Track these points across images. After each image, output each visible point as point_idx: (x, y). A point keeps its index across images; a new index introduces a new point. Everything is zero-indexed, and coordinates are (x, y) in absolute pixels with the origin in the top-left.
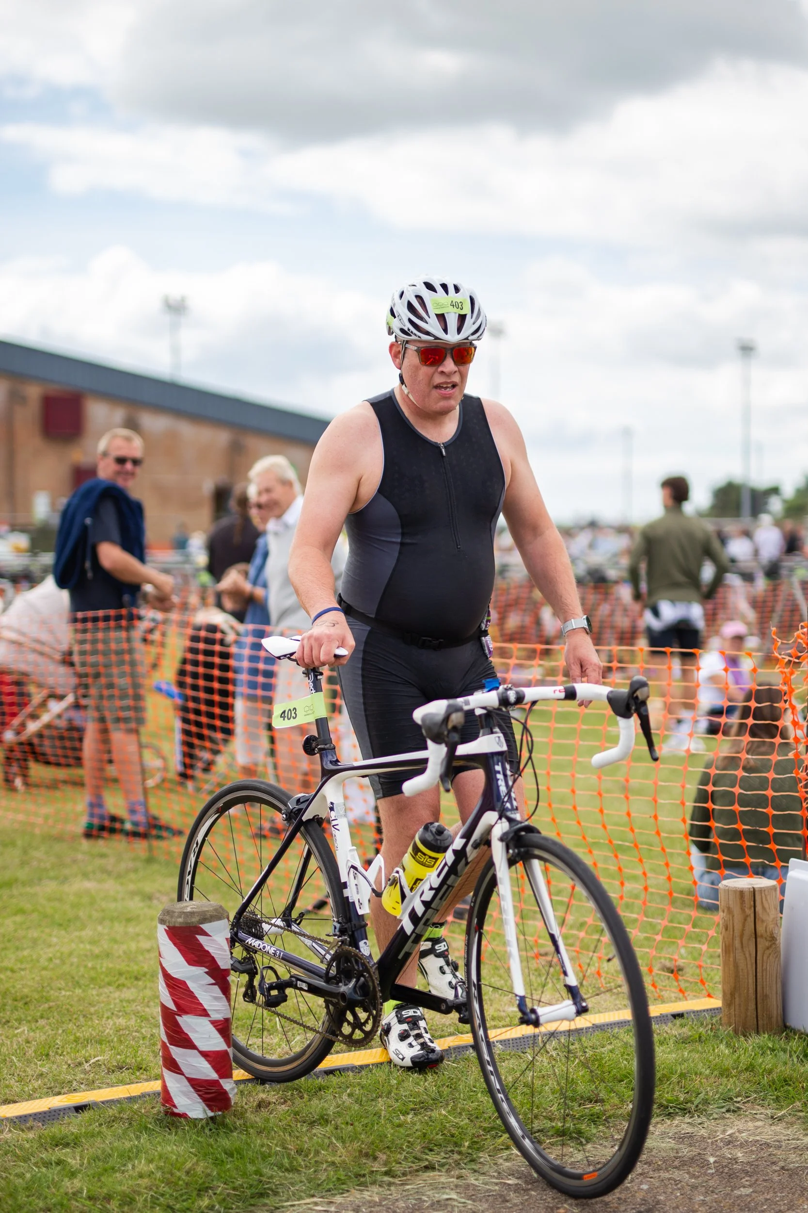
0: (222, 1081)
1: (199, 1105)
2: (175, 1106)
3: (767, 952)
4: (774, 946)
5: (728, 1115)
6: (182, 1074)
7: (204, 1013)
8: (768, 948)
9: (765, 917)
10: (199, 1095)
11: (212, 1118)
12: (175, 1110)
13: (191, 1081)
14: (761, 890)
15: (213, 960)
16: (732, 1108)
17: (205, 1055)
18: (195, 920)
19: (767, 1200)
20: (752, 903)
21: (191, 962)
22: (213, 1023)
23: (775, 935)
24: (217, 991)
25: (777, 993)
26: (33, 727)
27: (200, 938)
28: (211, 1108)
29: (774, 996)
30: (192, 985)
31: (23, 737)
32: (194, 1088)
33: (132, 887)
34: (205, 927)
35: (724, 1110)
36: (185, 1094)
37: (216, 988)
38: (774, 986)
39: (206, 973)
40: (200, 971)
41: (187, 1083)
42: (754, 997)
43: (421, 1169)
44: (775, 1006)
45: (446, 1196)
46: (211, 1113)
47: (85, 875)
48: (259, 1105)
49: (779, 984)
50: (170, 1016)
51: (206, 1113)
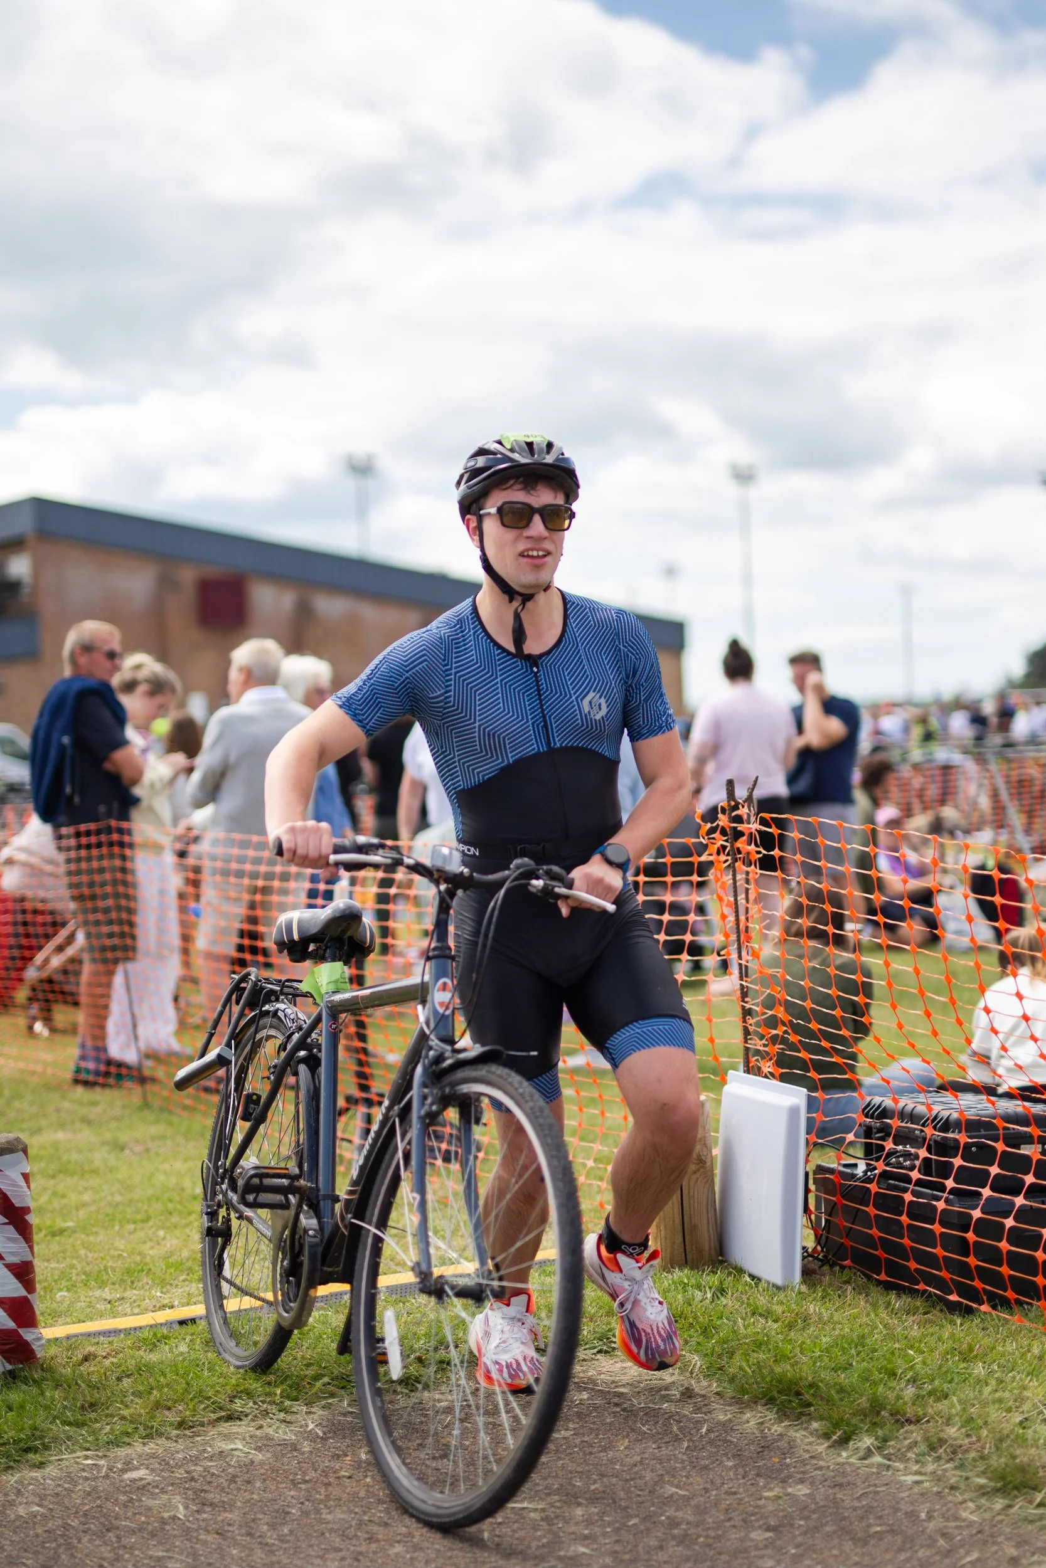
0: (20, 1331)
3: (694, 1177)
4: (702, 1170)
5: (599, 1356)
8: (695, 1172)
11: (11, 1372)
15: (6, 1198)
16: (605, 1348)
19: (583, 1442)
22: (11, 1267)
23: (703, 1158)
24: (11, 1231)
25: (709, 1224)
26: (56, 962)
28: (10, 1361)
29: (706, 1227)
31: (45, 974)
33: (108, 1136)
35: (595, 1351)
37: (11, 1228)
38: (705, 1215)
42: (680, 1228)
43: (219, 1419)
44: (706, 1238)
45: (232, 1446)
46: (9, 1367)
47: (62, 1125)
48: (86, 1359)
49: (711, 1213)
51: (4, 1366)
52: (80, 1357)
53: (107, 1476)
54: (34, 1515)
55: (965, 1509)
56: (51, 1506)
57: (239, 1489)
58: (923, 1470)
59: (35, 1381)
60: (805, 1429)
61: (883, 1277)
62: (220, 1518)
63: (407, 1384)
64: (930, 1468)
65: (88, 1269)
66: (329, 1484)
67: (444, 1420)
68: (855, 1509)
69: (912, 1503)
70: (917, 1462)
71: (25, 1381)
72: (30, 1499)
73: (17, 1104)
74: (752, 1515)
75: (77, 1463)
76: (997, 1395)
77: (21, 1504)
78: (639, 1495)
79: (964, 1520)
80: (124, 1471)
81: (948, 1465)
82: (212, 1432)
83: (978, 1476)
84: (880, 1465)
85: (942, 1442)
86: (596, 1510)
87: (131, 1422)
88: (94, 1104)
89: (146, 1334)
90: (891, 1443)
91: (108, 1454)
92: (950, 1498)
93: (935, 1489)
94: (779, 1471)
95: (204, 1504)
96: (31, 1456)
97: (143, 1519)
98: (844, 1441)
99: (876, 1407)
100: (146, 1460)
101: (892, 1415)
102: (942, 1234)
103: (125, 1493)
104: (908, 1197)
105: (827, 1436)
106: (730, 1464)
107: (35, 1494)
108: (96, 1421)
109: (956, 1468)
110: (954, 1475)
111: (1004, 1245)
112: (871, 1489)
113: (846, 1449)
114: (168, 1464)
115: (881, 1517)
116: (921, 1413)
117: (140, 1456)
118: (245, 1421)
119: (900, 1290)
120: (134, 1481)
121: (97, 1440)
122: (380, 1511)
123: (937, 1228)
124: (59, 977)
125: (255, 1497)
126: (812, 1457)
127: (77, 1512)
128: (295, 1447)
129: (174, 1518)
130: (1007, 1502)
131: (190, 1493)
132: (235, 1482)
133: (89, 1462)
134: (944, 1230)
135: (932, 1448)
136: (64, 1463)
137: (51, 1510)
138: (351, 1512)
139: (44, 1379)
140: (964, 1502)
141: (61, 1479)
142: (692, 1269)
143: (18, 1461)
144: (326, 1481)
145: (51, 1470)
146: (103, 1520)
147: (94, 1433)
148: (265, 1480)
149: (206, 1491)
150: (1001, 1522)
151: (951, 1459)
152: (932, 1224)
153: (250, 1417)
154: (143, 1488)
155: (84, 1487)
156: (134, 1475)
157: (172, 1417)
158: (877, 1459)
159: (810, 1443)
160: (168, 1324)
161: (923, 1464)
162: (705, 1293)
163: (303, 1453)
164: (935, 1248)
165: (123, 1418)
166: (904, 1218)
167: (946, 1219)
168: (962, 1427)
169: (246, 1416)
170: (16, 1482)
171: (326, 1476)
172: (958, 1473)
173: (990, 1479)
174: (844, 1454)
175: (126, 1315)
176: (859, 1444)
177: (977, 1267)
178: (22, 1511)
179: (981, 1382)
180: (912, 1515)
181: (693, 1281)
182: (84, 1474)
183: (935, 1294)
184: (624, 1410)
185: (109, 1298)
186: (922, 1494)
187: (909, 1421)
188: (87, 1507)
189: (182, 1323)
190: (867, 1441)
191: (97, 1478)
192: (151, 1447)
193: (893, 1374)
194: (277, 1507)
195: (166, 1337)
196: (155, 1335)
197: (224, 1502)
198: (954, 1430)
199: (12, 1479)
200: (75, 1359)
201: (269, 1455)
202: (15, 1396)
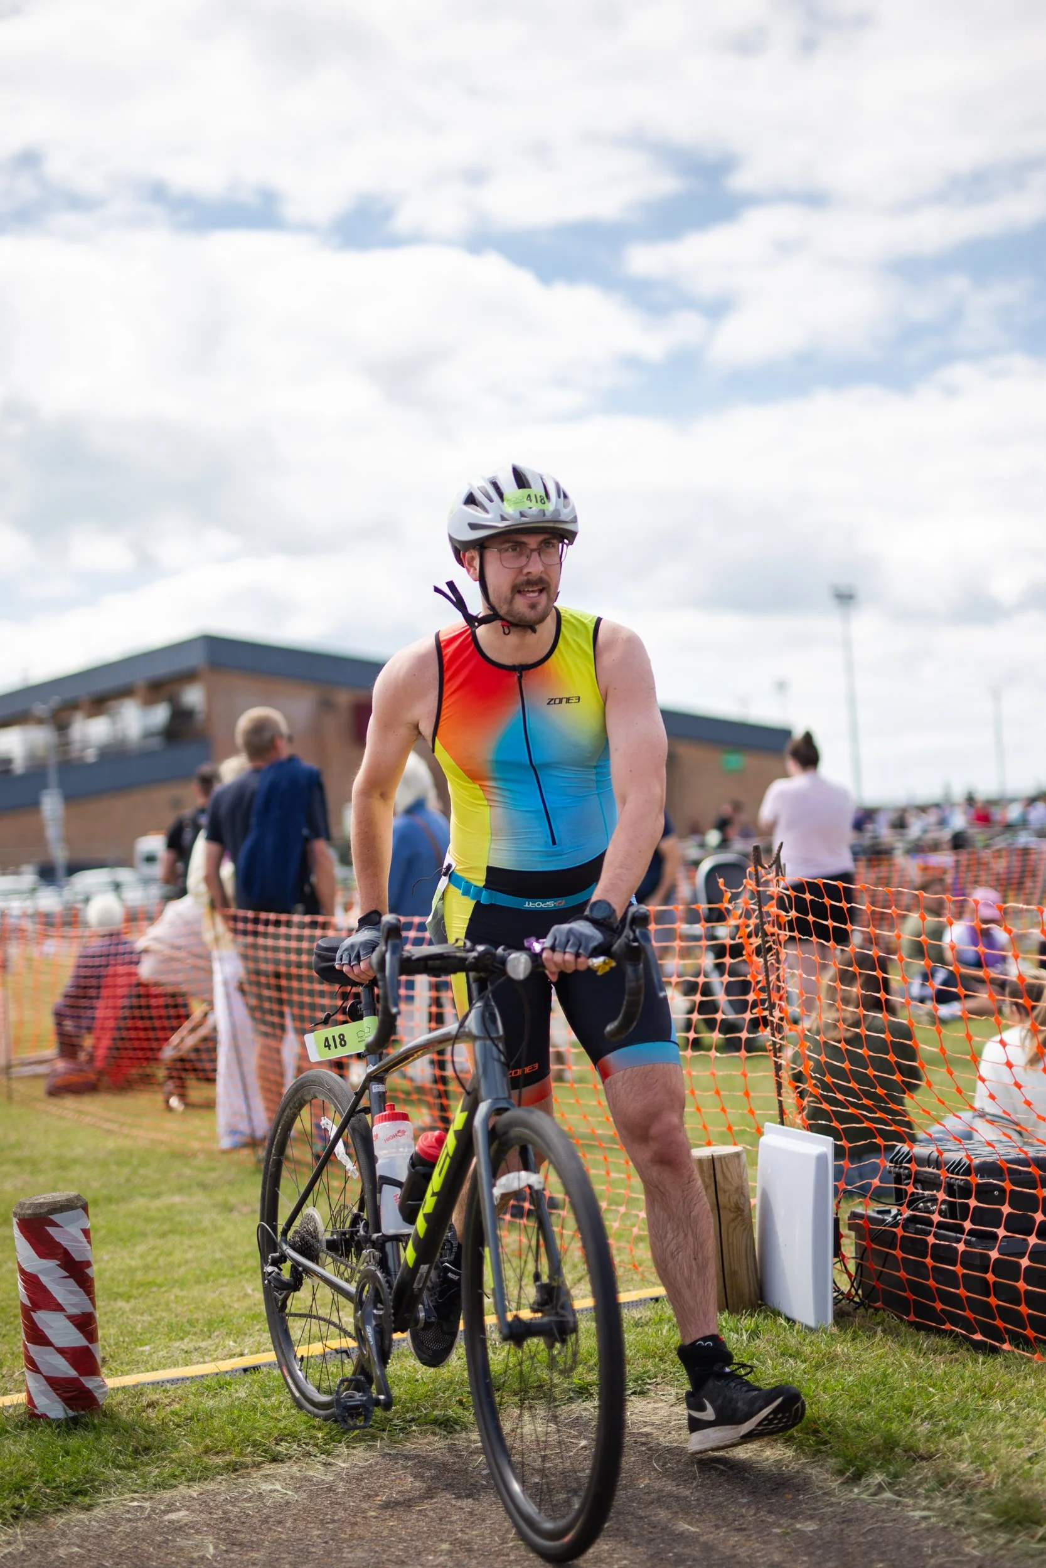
0: (82, 1379)
1: (57, 1404)
2: (36, 1408)
3: (733, 1224)
4: (740, 1218)
5: (632, 1397)
6: (40, 1372)
7: (59, 1308)
8: (733, 1220)
9: (727, 1187)
10: (58, 1394)
11: (72, 1418)
12: (36, 1412)
13: (48, 1379)
14: (722, 1158)
15: (66, 1253)
16: (640, 1390)
17: (61, 1351)
18: (44, 1211)
20: (712, 1172)
21: (41, 1255)
22: (72, 1318)
23: (741, 1206)
24: (73, 1285)
25: (748, 1269)
26: (191, 1041)
27: (50, 1230)
28: (72, 1406)
29: (745, 1272)
30: (43, 1279)
31: (180, 1053)
32: (52, 1387)
34: (55, 1217)
35: (630, 1392)
36: (45, 1394)
37: (71, 1281)
38: (744, 1261)
39: (58, 1265)
40: (51, 1264)
41: (45, 1382)
43: (264, 1462)
44: (745, 1282)
45: (272, 1488)
46: (71, 1413)
47: (180, 1190)
48: (150, 1405)
49: (750, 1259)
50: (27, 1313)
51: (66, 1413)
52: (145, 1404)
53: (149, 1518)
54: (71, 1556)
55: (968, 1545)
56: (90, 1548)
57: (270, 1529)
58: (931, 1505)
59: (94, 1427)
60: (821, 1466)
61: (912, 1318)
62: (246, 1558)
63: (446, 1426)
64: (939, 1503)
65: (174, 1321)
66: (356, 1524)
67: (476, 1460)
68: (859, 1544)
69: (917, 1539)
70: (927, 1497)
71: (86, 1426)
72: (73, 1541)
73: (142, 1171)
74: (758, 1551)
75: (124, 1505)
76: (1009, 1431)
77: (63, 1545)
78: (651, 1533)
79: (967, 1555)
80: (165, 1512)
81: (956, 1501)
82: (256, 1475)
83: (984, 1511)
84: (890, 1502)
85: (951, 1477)
86: (606, 1547)
87: (180, 1465)
88: (213, 1169)
89: (210, 1381)
90: (902, 1479)
91: (154, 1496)
92: (955, 1533)
93: (941, 1524)
94: (791, 1507)
95: (234, 1544)
96: (80, 1498)
97: (174, 1559)
98: (856, 1478)
99: (890, 1444)
100: (187, 1503)
101: (905, 1451)
102: (964, 1275)
103: (161, 1534)
104: (931, 1240)
105: (841, 1472)
106: (745, 1500)
107: (78, 1536)
108: (148, 1464)
109: (963, 1504)
110: (961, 1510)
111: (1021, 1285)
112: (879, 1524)
113: (858, 1485)
114: (208, 1505)
115: (884, 1553)
116: (933, 1450)
117: (183, 1498)
118: (288, 1463)
119: (929, 1330)
120: (171, 1522)
121: (146, 1482)
122: (400, 1550)
123: (959, 1269)
124: (192, 1056)
125: (283, 1536)
126: (825, 1494)
127: (113, 1553)
128: (330, 1488)
129: (202, 1558)
130: (1007, 1536)
131: (223, 1533)
132: (267, 1522)
133: (135, 1504)
134: (965, 1271)
135: (943, 1484)
136: (111, 1506)
137: (89, 1550)
138: (371, 1550)
139: (104, 1425)
140: (968, 1537)
141: (105, 1520)
142: (731, 1313)
143: (68, 1504)
144: (353, 1520)
145: (98, 1512)
146: (135, 1560)
147: (143, 1476)
148: (295, 1520)
149: (238, 1532)
150: (1002, 1556)
151: (960, 1495)
152: (955, 1265)
153: (293, 1459)
154: (179, 1529)
155: (125, 1527)
156: (173, 1516)
157: (218, 1460)
158: (888, 1495)
159: (826, 1480)
160: (233, 1372)
161: (932, 1500)
162: (742, 1335)
163: (338, 1493)
164: (958, 1289)
165: (172, 1461)
166: (928, 1260)
167: (968, 1260)
168: (972, 1463)
169: (290, 1458)
170: (63, 1524)
171: (354, 1516)
172: (965, 1508)
173: (994, 1513)
174: (856, 1490)
175: (198, 1363)
176: (871, 1481)
177: (998, 1306)
178: (62, 1552)
179: (996, 1419)
180: (916, 1551)
181: (731, 1324)
182: (128, 1516)
183: (962, 1335)
184: (650, 1449)
185: (186, 1348)
186: (928, 1530)
187: (922, 1458)
188: (124, 1548)
189: (245, 1370)
190: (878, 1478)
191: (139, 1519)
192: (195, 1490)
193: (909, 1411)
194: (301, 1546)
195: (229, 1384)
196: (218, 1382)
197: (252, 1542)
198: (965, 1465)
199: (60, 1521)
200: (139, 1405)
201: (304, 1495)
202: (73, 1442)
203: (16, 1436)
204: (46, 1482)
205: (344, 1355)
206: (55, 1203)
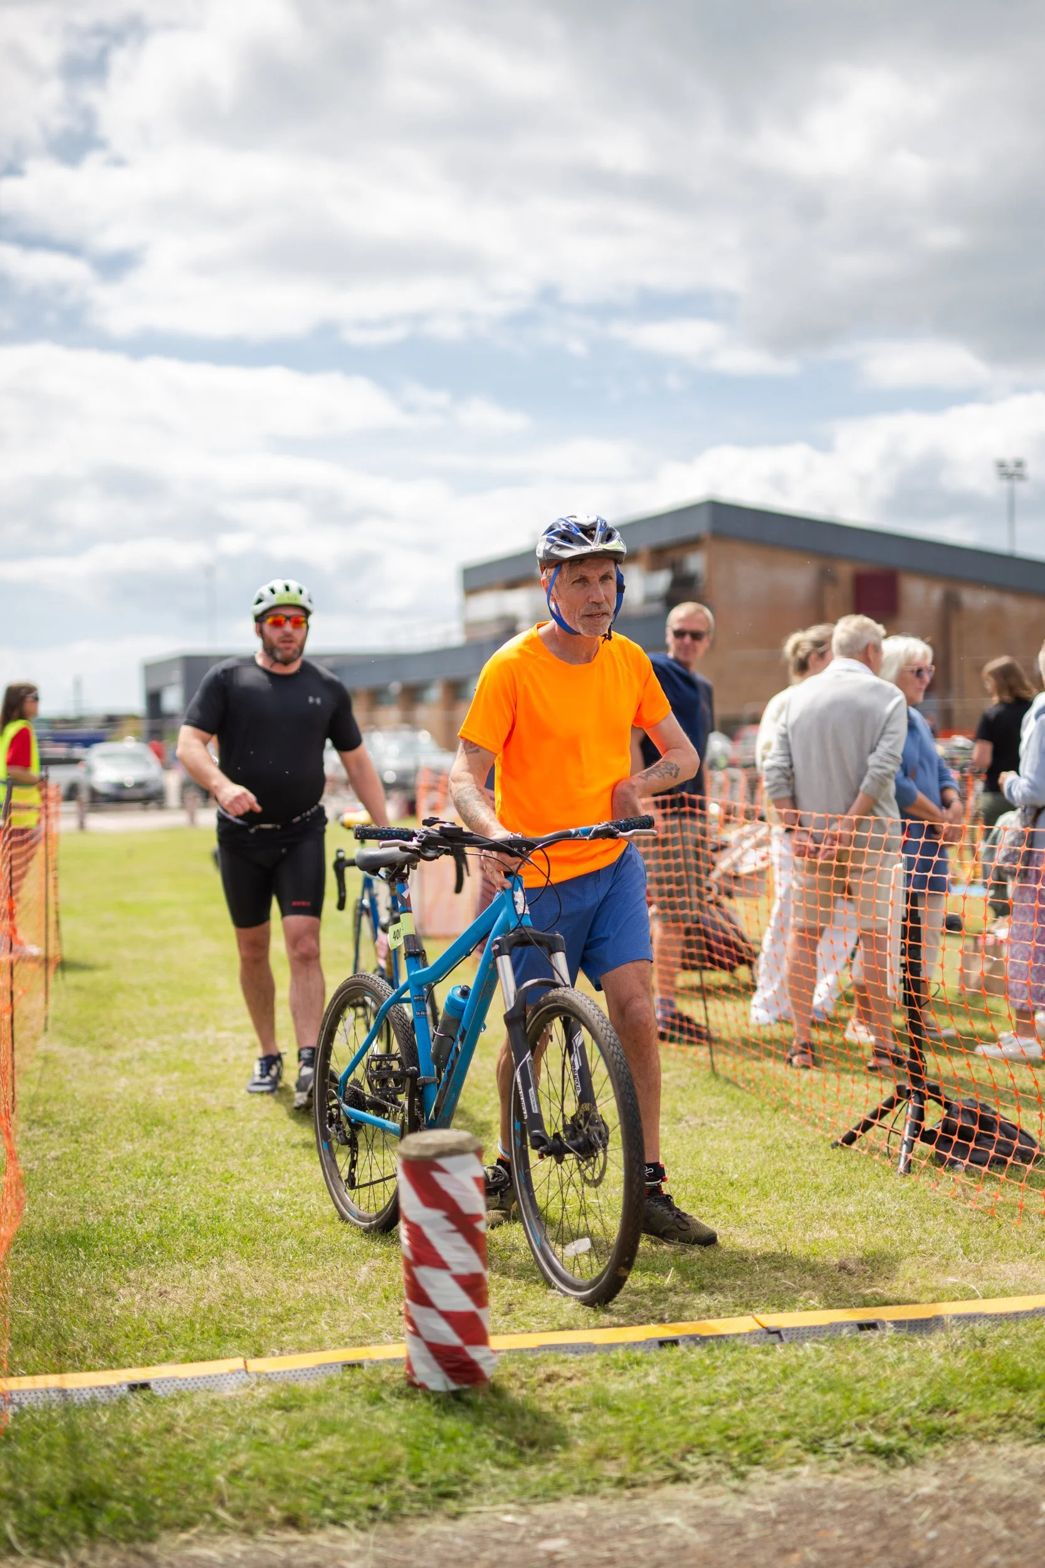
0: (467, 1348)
1: (439, 1375)
2: (413, 1374)
6: (421, 1337)
7: (442, 1265)
10: (440, 1364)
11: (454, 1392)
12: (415, 1379)
13: (430, 1345)
15: (454, 1204)
17: (447, 1316)
18: (430, 1152)
21: (427, 1203)
22: (459, 1279)
24: (459, 1240)
27: (438, 1176)
28: (454, 1378)
30: (429, 1232)
32: (433, 1354)
34: (443, 1162)
36: (424, 1360)
37: (459, 1235)
39: (444, 1217)
40: (437, 1215)
41: (424, 1347)
43: (664, 1480)
45: (668, 1520)
46: (453, 1386)
48: (549, 1379)
50: (409, 1266)
51: (447, 1386)
52: (543, 1376)
53: (520, 1543)
59: (477, 1407)
63: (888, 1457)
67: (921, 1514)
71: (469, 1404)
75: (496, 1519)
80: (543, 1537)
82: (653, 1496)
87: (568, 1471)
89: (620, 1354)
91: (532, 1510)
96: (448, 1502)
100: (570, 1526)
108: (530, 1464)
114: (592, 1534)
117: (566, 1518)
118: (696, 1483)
120: (547, 1553)
121: (524, 1490)
128: (738, 1530)
133: (509, 1518)
136: (481, 1517)
139: (488, 1405)
141: (471, 1539)
143: (433, 1508)
145: (463, 1523)
147: (523, 1481)
153: (700, 1480)
155: (493, 1553)
156: (552, 1544)
157: (612, 1470)
160: (646, 1344)
163: (747, 1541)
165: (559, 1464)
169: (697, 1478)
170: (423, 1536)
182: (498, 1535)
189: (662, 1343)
191: (510, 1543)
192: (581, 1508)
195: (640, 1360)
199: (420, 1529)
200: (536, 1378)
201: (707, 1537)
202: (450, 1424)
203: (390, 1406)
204: (413, 1477)
205: (775, 1337)
206: (442, 1145)
